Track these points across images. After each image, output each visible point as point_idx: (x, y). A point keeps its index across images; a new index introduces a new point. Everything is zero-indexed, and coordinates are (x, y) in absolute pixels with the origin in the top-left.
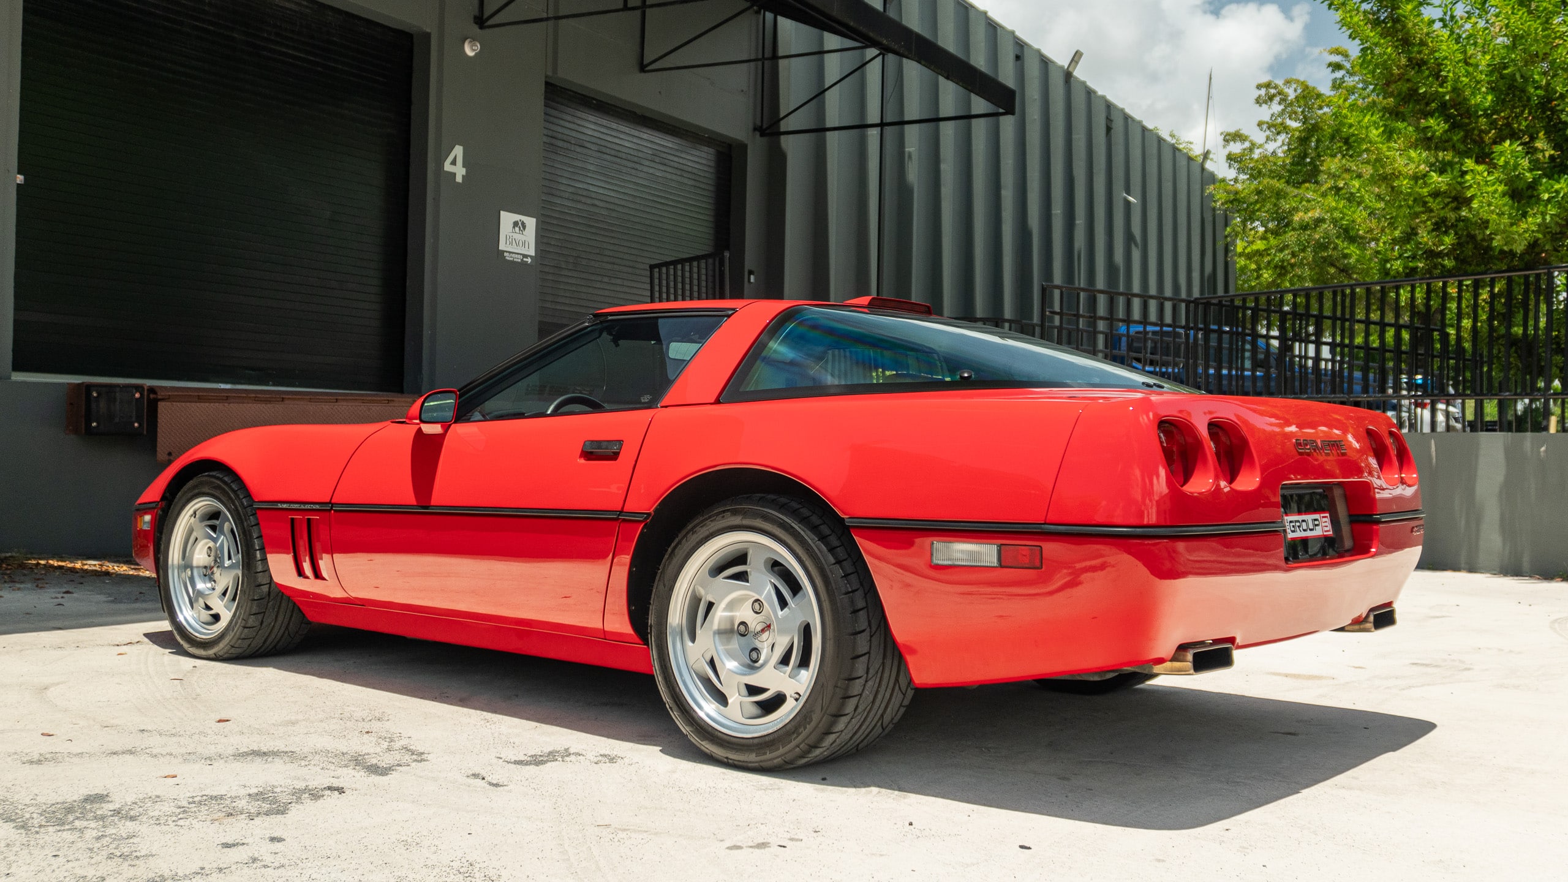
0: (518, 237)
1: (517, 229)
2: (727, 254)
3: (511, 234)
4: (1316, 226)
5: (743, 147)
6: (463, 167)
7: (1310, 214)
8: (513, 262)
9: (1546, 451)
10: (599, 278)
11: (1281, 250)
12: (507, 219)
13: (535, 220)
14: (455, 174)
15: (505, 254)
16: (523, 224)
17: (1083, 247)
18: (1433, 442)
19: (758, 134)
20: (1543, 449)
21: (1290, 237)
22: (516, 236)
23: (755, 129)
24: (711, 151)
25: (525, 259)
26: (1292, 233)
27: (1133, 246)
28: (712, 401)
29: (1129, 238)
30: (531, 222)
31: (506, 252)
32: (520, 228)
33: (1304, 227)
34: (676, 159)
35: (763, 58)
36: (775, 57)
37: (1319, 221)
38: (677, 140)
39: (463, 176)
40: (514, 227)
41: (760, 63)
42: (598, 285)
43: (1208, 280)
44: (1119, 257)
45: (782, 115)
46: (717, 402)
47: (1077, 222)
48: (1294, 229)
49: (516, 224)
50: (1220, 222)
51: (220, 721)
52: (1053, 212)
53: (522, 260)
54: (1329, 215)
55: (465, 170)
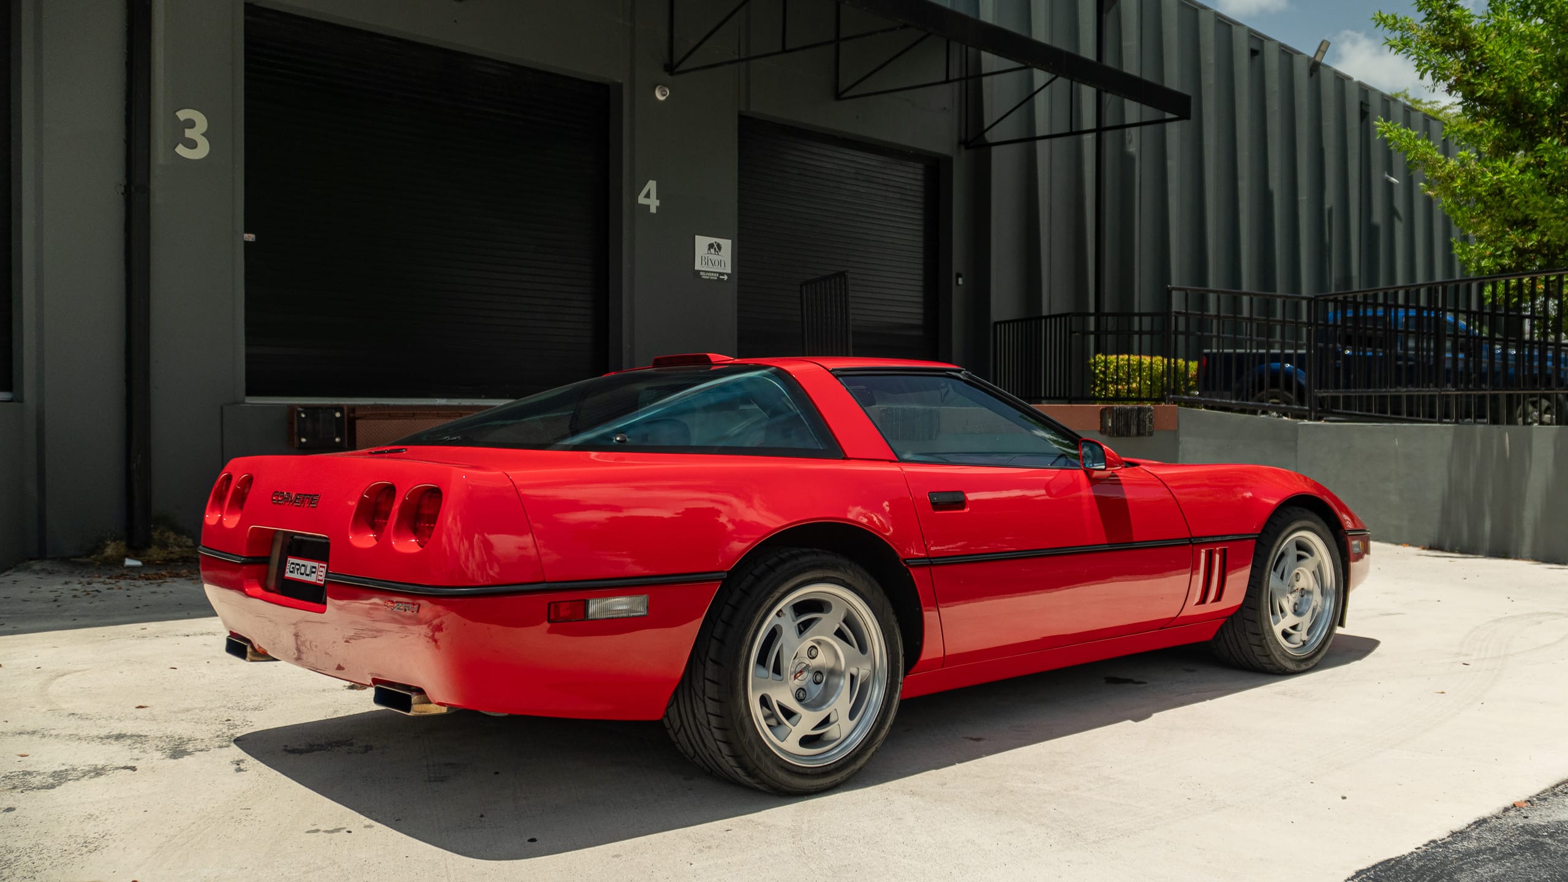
0: (713, 257)
1: (712, 251)
3: (707, 256)
5: (948, 160)
8: (709, 280)
12: (702, 243)
13: (730, 241)
15: (701, 273)
16: (718, 245)
19: (963, 147)
22: (711, 257)
23: (960, 143)
24: (921, 166)
25: (723, 277)
30: (726, 244)
31: (702, 271)
32: (715, 249)
34: (880, 176)
35: (967, 78)
36: (979, 75)
38: (881, 158)
40: (709, 249)
41: (964, 82)
45: (986, 126)
49: (711, 246)
53: (718, 278)
55: (658, 201)
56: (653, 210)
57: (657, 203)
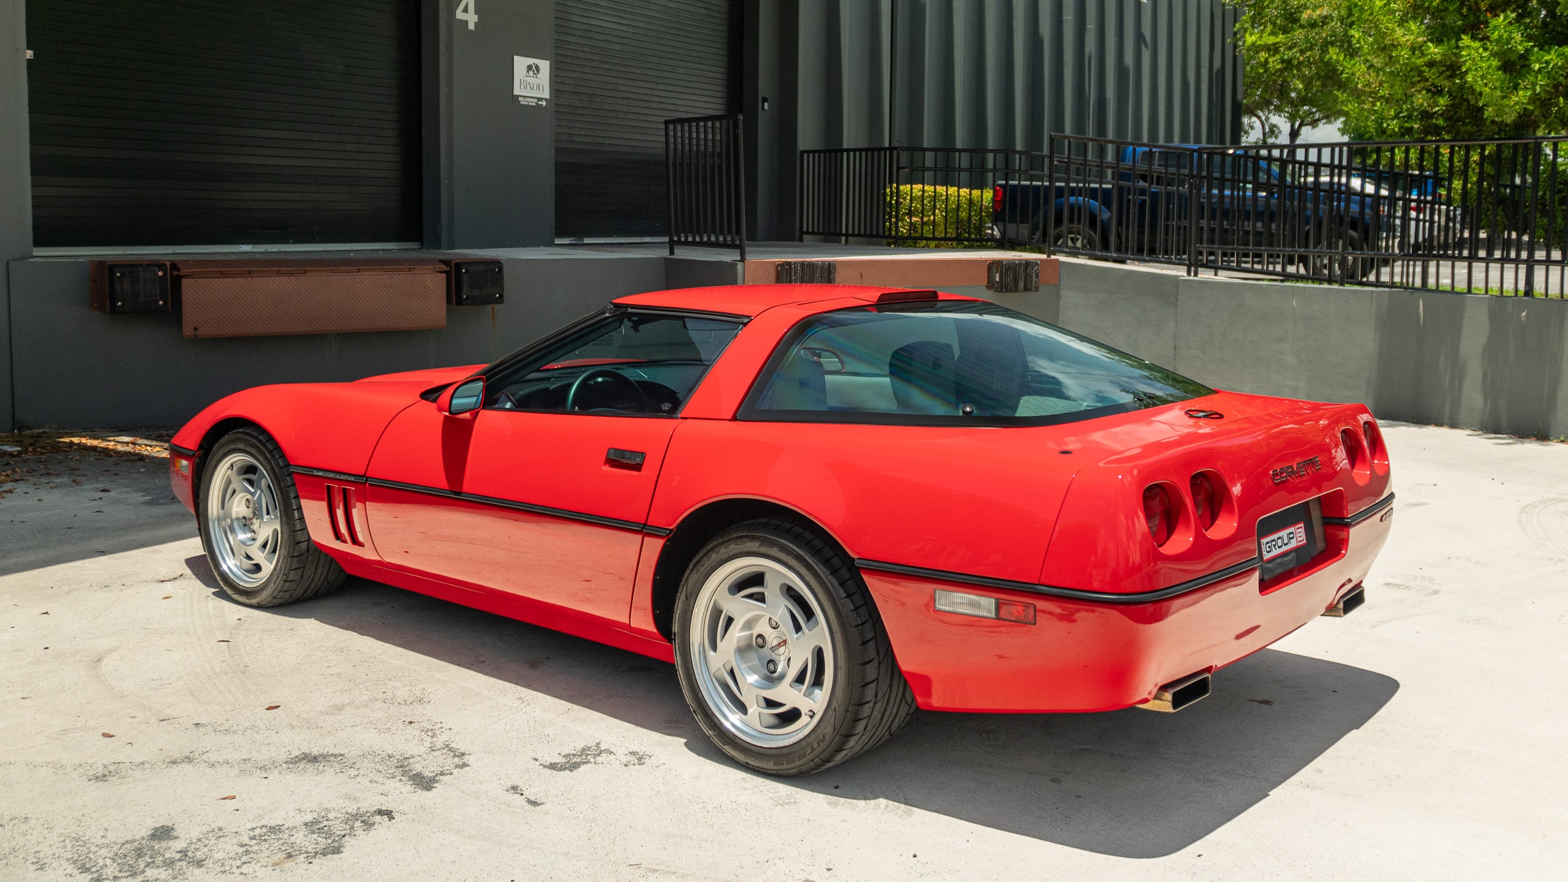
0: (532, 80)
1: (531, 73)
2: (741, 117)
3: (525, 79)
4: (1324, 23)
6: (475, 14)
7: (1318, 12)
8: (527, 106)
9: (1526, 316)
10: (614, 115)
11: (1290, 48)
12: (521, 63)
13: (548, 62)
14: (467, 21)
15: (520, 99)
16: (537, 67)
17: (1093, 51)
18: (1421, 301)
20: (1524, 314)
21: (1299, 34)
22: (529, 80)
25: (539, 103)
26: (1300, 30)
27: (1143, 46)
28: (729, 418)
29: (1140, 38)
30: (545, 65)
31: (521, 97)
32: (534, 71)
33: (1313, 25)
37: (1325, 20)
39: (475, 23)
40: (528, 71)
42: (613, 121)
43: (1217, 77)
44: (1129, 59)
46: (734, 419)
47: (1088, 26)
48: (1302, 27)
49: (529, 68)
50: (1229, 18)
51: (269, 708)
52: (1064, 18)
53: (537, 104)
54: (1336, 12)
55: (476, 16)
56: (471, 26)
57: (475, 18)
